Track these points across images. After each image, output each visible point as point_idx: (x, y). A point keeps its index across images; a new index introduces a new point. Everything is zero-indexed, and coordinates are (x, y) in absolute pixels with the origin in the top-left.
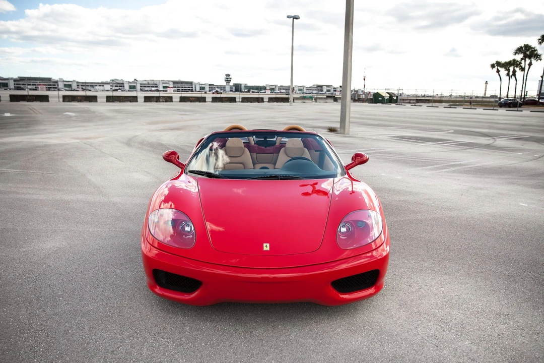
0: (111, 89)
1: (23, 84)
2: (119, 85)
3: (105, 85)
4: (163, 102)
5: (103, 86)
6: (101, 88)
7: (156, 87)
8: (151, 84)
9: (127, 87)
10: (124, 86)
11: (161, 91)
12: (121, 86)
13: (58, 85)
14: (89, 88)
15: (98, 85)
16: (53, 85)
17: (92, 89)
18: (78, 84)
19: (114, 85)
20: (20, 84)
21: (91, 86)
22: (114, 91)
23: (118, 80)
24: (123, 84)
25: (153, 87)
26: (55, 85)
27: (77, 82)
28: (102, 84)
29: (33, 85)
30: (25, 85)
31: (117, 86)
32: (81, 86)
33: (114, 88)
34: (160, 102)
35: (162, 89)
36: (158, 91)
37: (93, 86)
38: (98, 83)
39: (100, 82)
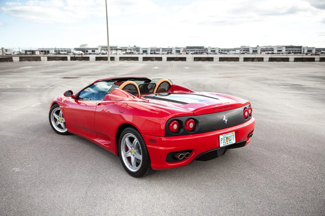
0: (240, 52)
2: (246, 50)
3: (236, 50)
5: (235, 51)
6: (234, 52)
7: (272, 51)
8: (269, 49)
9: (251, 51)
10: (249, 51)
11: (275, 53)
14: (226, 52)
15: (232, 50)
17: (228, 53)
18: (219, 50)
19: (242, 50)
21: (227, 51)
22: (242, 54)
23: (245, 46)
24: (248, 49)
25: (270, 51)
26: (205, 51)
27: (219, 49)
28: (235, 50)
29: (193, 51)
30: (189, 51)
31: (244, 51)
32: (222, 51)
33: (242, 52)
35: (277, 52)
36: (273, 53)
37: (228, 51)
38: (232, 49)
39: (233, 48)
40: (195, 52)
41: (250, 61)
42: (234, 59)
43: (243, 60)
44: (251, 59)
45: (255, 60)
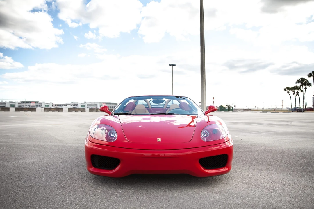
0: (71, 107)
1: (22, 105)
2: (75, 105)
6: (66, 106)
7: (96, 106)
8: (93, 105)
9: (80, 106)
12: (77, 106)
13: (42, 105)
15: (64, 105)
16: (39, 105)
20: (21, 105)
21: (60, 106)
24: (78, 104)
26: (40, 105)
27: (53, 104)
28: (66, 104)
29: (28, 105)
30: (24, 105)
31: (75, 106)
33: (73, 107)
34: (98, 111)
37: (61, 106)
38: (64, 104)
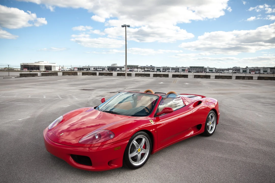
0: (233, 72)
1: (191, 70)
2: (237, 70)
3: (230, 70)
4: (247, 79)
5: (228, 70)
6: (227, 71)
7: (259, 71)
8: (256, 70)
9: (241, 71)
10: (240, 71)
11: (262, 73)
12: (238, 71)
13: (206, 70)
14: (221, 71)
15: (226, 70)
16: (204, 70)
17: (223, 72)
18: (216, 70)
19: (234, 70)
20: (190, 70)
21: (222, 70)
22: (234, 73)
23: (237, 67)
24: (239, 69)
25: (257, 71)
27: (216, 69)
28: (228, 69)
29: (195, 70)
30: (192, 70)
31: (236, 71)
32: (217, 70)
33: (234, 72)
36: (259, 73)
37: (223, 70)
38: (226, 69)
39: (227, 68)
40: (197, 71)
41: (241, 79)
42: (227, 77)
43: (235, 78)
44: (242, 78)
45: (245, 79)
